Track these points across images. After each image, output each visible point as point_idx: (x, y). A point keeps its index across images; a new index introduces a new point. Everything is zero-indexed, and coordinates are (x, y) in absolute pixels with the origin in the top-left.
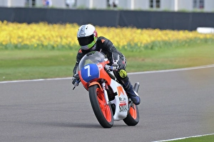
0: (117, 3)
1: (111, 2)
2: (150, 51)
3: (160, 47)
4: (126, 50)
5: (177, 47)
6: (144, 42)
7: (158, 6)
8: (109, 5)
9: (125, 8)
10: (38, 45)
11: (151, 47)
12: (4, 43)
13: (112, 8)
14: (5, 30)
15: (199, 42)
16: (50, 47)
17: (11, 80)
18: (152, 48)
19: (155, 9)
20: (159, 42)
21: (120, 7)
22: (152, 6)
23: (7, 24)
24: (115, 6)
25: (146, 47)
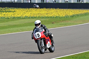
0: (68, 1)
1: (66, 1)
5: (81, 16)
8: (65, 2)
9: (70, 2)
10: (39, 17)
12: (29, 17)
13: (66, 2)
15: (88, 14)
16: (42, 17)
18: (73, 17)
19: (79, 2)
21: (69, 2)
22: (78, 2)
24: (67, 2)
25: (71, 16)
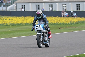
2: (77, 24)
3: (81, 23)
4: (69, 24)
6: (75, 21)
7: (80, 10)
11: (78, 23)
14: (30, 19)
17: (32, 35)
20: (80, 21)
23: (30, 17)
